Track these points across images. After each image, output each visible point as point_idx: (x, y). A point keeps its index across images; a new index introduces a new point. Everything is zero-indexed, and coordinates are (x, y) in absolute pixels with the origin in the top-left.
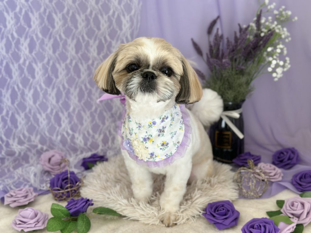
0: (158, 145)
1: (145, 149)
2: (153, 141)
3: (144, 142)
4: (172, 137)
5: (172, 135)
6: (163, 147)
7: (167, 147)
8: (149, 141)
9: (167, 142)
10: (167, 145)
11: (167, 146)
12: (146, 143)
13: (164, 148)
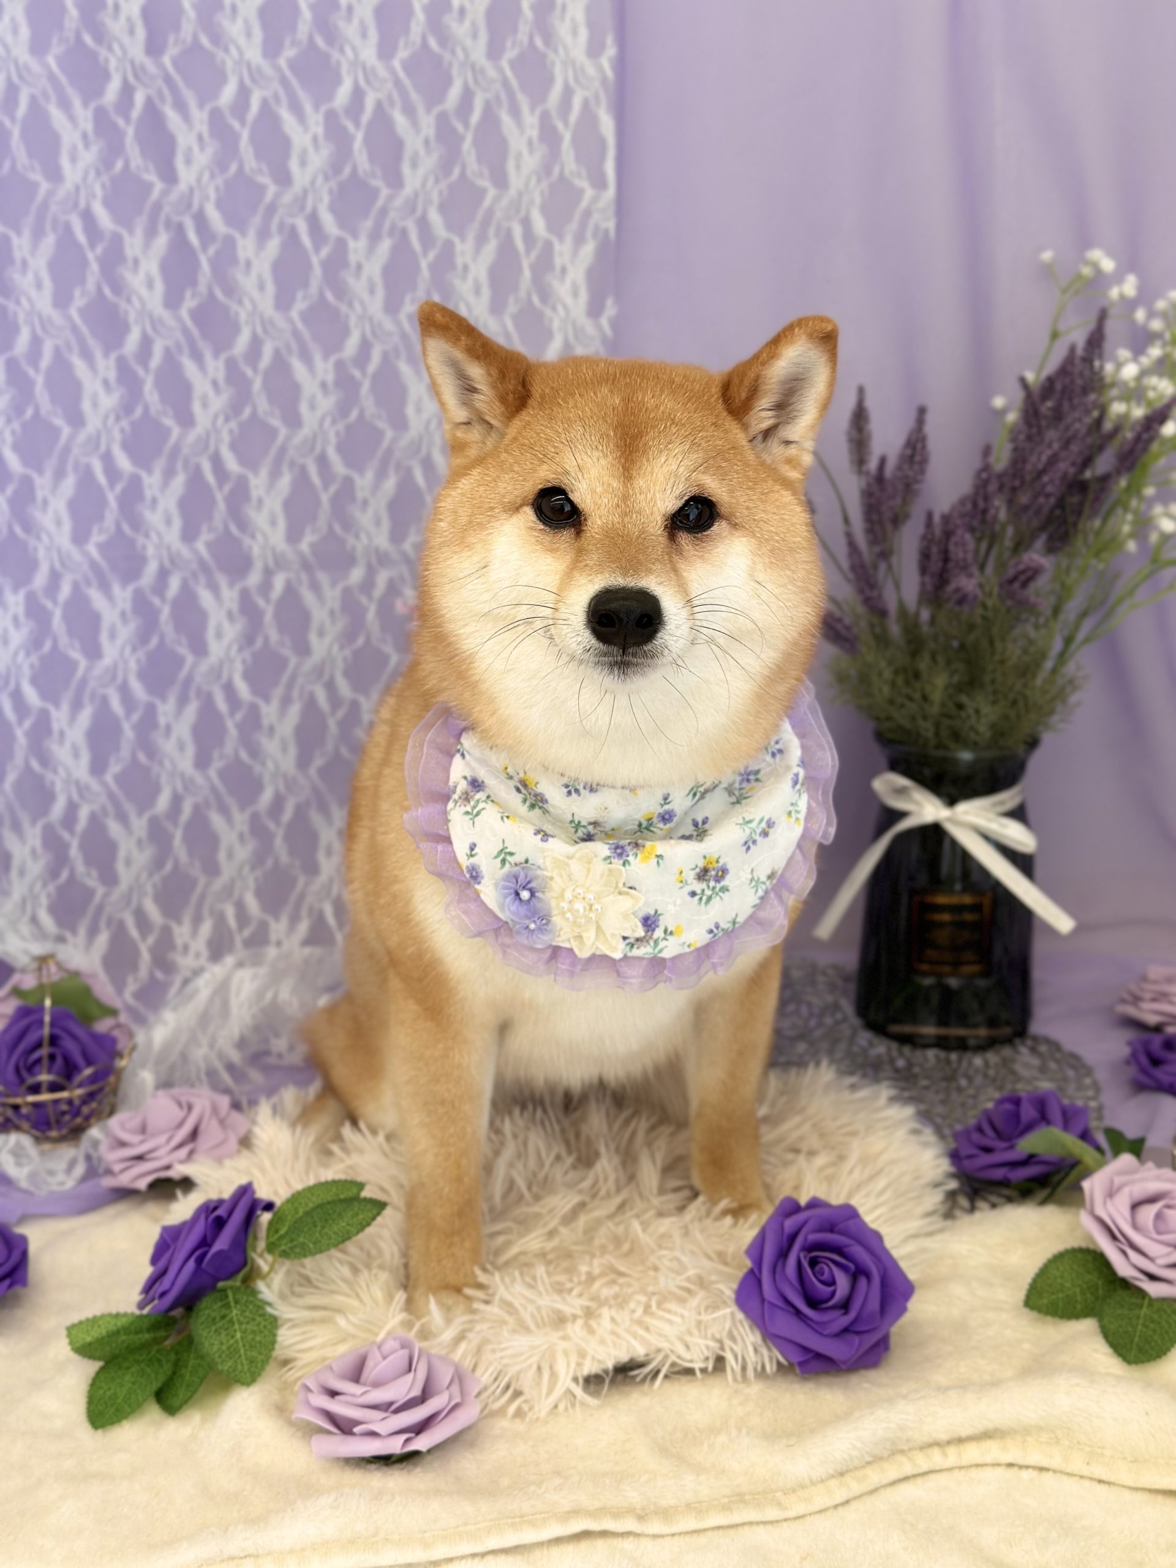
0: (681, 872)
1: (620, 893)
2: (659, 857)
3: (617, 863)
4: (746, 843)
5: (748, 831)
6: (704, 885)
7: (718, 886)
8: (639, 856)
9: (721, 862)
10: (723, 877)
11: (723, 883)
12: (624, 864)
13: (708, 892)
